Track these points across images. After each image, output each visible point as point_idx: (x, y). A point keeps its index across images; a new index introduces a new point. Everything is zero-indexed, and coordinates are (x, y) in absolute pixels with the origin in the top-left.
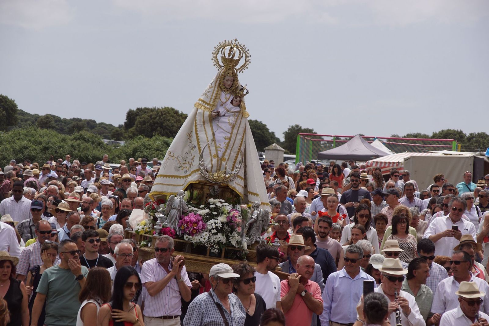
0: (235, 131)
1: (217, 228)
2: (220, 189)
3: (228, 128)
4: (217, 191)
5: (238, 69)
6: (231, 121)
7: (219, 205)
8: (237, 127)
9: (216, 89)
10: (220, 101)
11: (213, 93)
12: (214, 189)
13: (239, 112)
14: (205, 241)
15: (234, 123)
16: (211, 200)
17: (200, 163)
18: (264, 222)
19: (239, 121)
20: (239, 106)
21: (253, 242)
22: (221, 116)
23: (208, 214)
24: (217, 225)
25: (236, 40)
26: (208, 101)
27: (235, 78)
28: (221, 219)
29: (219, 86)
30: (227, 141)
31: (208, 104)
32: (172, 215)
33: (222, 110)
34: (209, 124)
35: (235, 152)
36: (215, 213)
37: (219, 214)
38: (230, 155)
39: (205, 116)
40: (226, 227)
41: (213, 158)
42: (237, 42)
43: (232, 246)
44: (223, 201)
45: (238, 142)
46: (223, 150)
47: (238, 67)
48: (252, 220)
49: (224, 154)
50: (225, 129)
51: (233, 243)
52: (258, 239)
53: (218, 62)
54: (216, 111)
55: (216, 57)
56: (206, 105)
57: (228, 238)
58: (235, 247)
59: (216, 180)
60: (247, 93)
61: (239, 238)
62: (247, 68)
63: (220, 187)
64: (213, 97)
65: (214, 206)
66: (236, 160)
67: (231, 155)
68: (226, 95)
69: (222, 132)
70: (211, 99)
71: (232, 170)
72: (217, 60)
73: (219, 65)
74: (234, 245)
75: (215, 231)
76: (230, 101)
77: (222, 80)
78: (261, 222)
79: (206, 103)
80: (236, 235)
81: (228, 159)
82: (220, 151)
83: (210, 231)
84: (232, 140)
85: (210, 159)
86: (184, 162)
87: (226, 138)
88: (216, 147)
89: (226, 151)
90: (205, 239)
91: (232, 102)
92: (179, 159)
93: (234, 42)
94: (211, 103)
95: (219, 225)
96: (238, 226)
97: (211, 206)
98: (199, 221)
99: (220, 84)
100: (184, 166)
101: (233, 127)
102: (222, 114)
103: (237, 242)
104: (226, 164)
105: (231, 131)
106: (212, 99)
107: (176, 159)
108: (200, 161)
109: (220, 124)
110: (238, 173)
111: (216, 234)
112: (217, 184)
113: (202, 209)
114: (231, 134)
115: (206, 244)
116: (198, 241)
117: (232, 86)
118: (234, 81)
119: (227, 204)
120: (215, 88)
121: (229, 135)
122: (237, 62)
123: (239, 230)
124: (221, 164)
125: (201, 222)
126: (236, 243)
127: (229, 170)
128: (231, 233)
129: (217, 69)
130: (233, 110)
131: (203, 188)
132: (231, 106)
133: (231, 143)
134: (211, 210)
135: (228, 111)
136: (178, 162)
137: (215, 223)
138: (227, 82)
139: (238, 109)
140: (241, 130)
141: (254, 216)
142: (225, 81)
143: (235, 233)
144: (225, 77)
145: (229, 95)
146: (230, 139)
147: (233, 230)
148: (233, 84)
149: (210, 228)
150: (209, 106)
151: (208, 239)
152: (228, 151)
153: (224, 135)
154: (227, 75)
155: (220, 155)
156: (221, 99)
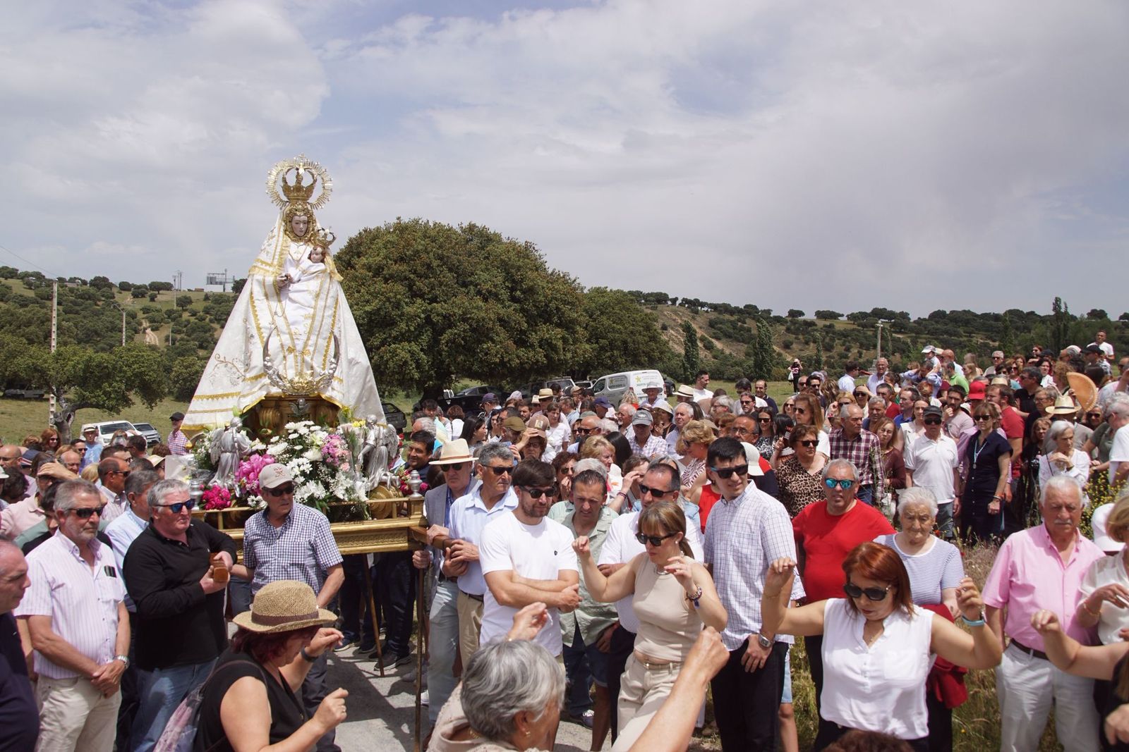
0: (321, 303)
1: (303, 473)
2: (309, 404)
3: (307, 298)
4: (302, 409)
5: (314, 203)
6: (311, 288)
7: (303, 431)
8: (323, 296)
9: (281, 239)
10: (290, 257)
11: (277, 246)
12: (298, 405)
13: (324, 271)
15: (318, 289)
16: (290, 426)
17: (265, 365)
18: (390, 446)
19: (326, 286)
20: (323, 261)
21: (376, 485)
22: (294, 283)
23: (286, 451)
24: (302, 468)
25: (302, 157)
26: (269, 262)
27: (310, 220)
28: (312, 454)
29: (285, 234)
30: (309, 321)
31: (270, 265)
32: (223, 464)
33: (294, 272)
34: (275, 297)
35: (325, 339)
36: (298, 448)
37: (306, 448)
38: (316, 344)
39: (266, 284)
40: (323, 469)
41: (287, 353)
43: (338, 500)
44: (312, 423)
45: (328, 321)
46: (304, 338)
47: (312, 200)
48: (367, 447)
49: (306, 344)
50: (302, 301)
51: (340, 493)
52: (384, 477)
53: (278, 196)
54: (284, 275)
55: (274, 189)
56: (267, 268)
57: (327, 486)
58: (343, 500)
59: (298, 389)
60: (334, 238)
61: (349, 483)
62: (328, 200)
63: (308, 399)
64: (278, 253)
65: (296, 436)
66: (326, 351)
67: (318, 343)
68: (298, 247)
69: (299, 308)
70: (274, 255)
71: (324, 369)
73: (281, 201)
74: (342, 497)
75: (302, 479)
76: (307, 255)
77: (288, 225)
78: (384, 448)
79: (267, 264)
80: (343, 477)
81: (315, 350)
82: (299, 339)
84: (318, 318)
85: (281, 356)
87: (306, 317)
88: (290, 334)
89: (308, 339)
91: (309, 258)
92: (236, 364)
93: (299, 160)
94: (275, 262)
95: (308, 468)
96: (342, 459)
97: (291, 437)
99: (285, 231)
101: (318, 296)
102: (296, 279)
103: (347, 490)
104: (312, 359)
105: (313, 303)
106: (277, 257)
107: (230, 365)
108: (264, 360)
109: (292, 296)
110: (334, 372)
111: (304, 484)
112: (301, 396)
113: (276, 443)
114: (315, 308)
117: (307, 231)
118: (309, 222)
119: (318, 428)
121: (312, 311)
122: (310, 189)
123: (345, 467)
124: (303, 361)
126: (343, 492)
127: (318, 370)
128: (333, 476)
129: (279, 207)
130: (313, 270)
131: (280, 406)
132: (310, 263)
133: (317, 323)
134: (293, 442)
135: (304, 272)
136: (234, 370)
137: (299, 466)
138: (297, 226)
140: (330, 301)
141: (371, 441)
142: (294, 225)
143: (340, 476)
144: (292, 218)
145: (304, 246)
146: (313, 317)
147: (334, 472)
148: (308, 227)
150: (271, 269)
152: (313, 338)
153: (303, 312)
154: (296, 215)
155: (299, 347)
156: (292, 253)
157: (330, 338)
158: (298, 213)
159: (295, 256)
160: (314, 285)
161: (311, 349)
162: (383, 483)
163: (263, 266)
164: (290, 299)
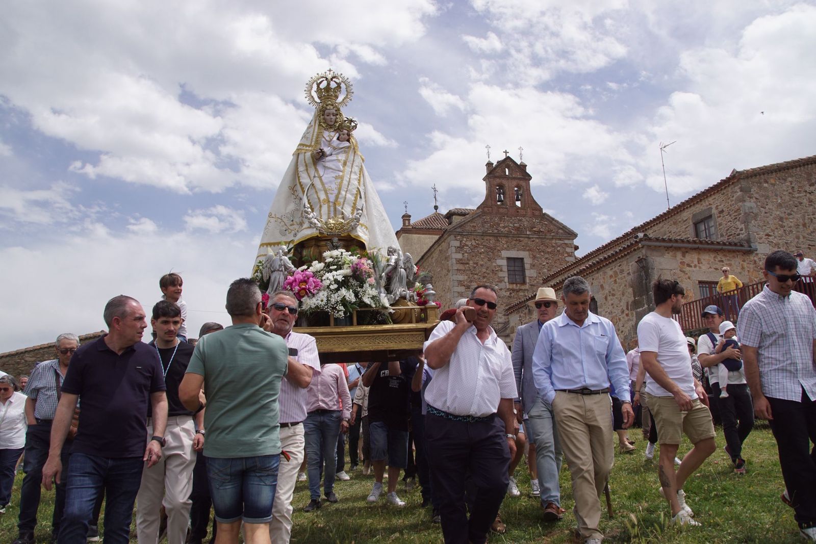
0: (348, 169)
1: (336, 281)
2: (342, 243)
3: (337, 166)
4: (336, 246)
5: (340, 103)
8: (349, 164)
10: (323, 139)
11: (314, 132)
12: (332, 243)
13: (348, 147)
14: (323, 303)
15: (345, 159)
16: (327, 254)
18: (408, 270)
19: (352, 158)
20: (348, 141)
21: (397, 298)
22: (326, 156)
23: (322, 269)
25: (330, 70)
26: (308, 144)
27: (338, 113)
29: (320, 125)
30: (339, 181)
31: (309, 146)
32: (273, 280)
33: (327, 150)
34: (313, 167)
35: (352, 194)
36: (333, 267)
37: (340, 267)
39: (306, 158)
41: (322, 204)
42: (332, 72)
43: (366, 305)
44: (344, 250)
45: (354, 182)
46: (336, 192)
47: (339, 100)
49: (337, 197)
50: (334, 167)
51: (367, 300)
52: (404, 293)
53: (314, 99)
54: (319, 151)
55: (310, 93)
56: (307, 148)
57: (356, 293)
58: (370, 306)
59: (331, 229)
60: (356, 125)
61: (374, 292)
62: (351, 100)
63: (340, 239)
64: (314, 138)
65: (331, 260)
66: (355, 204)
68: (330, 133)
70: (312, 140)
71: (352, 215)
72: (312, 97)
73: (316, 102)
74: (369, 303)
75: (336, 286)
76: (336, 138)
77: (322, 117)
79: (307, 146)
80: (369, 289)
81: (344, 202)
82: (332, 194)
83: (328, 287)
84: (346, 179)
85: (319, 206)
86: (291, 223)
87: (336, 178)
88: (325, 190)
89: (339, 193)
90: (322, 301)
91: (338, 139)
92: (284, 220)
93: (328, 73)
94: (313, 144)
95: (340, 278)
96: (369, 276)
97: (328, 260)
98: (308, 279)
99: (320, 122)
100: (291, 228)
101: (345, 164)
102: (328, 153)
103: (373, 298)
104: (342, 209)
105: (342, 168)
106: (314, 140)
107: (280, 220)
108: (305, 207)
109: (328, 164)
111: (337, 290)
113: (315, 264)
114: (343, 172)
115: (326, 307)
116: (313, 306)
117: (336, 122)
118: (337, 115)
119: (348, 253)
120: (315, 128)
121: (341, 174)
123: (372, 280)
124: (335, 209)
125: (311, 279)
126: (370, 299)
127: (348, 215)
128: (362, 287)
130: (341, 146)
131: (319, 245)
132: (338, 142)
133: (345, 182)
135: (335, 149)
136: (283, 223)
138: (328, 118)
139: (346, 144)
141: (392, 262)
142: (326, 117)
143: (367, 287)
144: (324, 111)
145: (334, 133)
146: (342, 178)
147: (362, 283)
148: (336, 118)
149: (327, 283)
150: (310, 148)
151: (328, 300)
152: (343, 193)
153: (334, 175)
154: (326, 109)
155: (332, 198)
156: (325, 136)
157: (356, 194)
158: (328, 107)
159: (328, 139)
160: (342, 157)
161: (342, 201)
162: (403, 298)
163: (304, 148)
164: (325, 167)
